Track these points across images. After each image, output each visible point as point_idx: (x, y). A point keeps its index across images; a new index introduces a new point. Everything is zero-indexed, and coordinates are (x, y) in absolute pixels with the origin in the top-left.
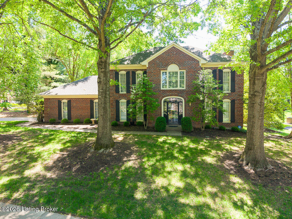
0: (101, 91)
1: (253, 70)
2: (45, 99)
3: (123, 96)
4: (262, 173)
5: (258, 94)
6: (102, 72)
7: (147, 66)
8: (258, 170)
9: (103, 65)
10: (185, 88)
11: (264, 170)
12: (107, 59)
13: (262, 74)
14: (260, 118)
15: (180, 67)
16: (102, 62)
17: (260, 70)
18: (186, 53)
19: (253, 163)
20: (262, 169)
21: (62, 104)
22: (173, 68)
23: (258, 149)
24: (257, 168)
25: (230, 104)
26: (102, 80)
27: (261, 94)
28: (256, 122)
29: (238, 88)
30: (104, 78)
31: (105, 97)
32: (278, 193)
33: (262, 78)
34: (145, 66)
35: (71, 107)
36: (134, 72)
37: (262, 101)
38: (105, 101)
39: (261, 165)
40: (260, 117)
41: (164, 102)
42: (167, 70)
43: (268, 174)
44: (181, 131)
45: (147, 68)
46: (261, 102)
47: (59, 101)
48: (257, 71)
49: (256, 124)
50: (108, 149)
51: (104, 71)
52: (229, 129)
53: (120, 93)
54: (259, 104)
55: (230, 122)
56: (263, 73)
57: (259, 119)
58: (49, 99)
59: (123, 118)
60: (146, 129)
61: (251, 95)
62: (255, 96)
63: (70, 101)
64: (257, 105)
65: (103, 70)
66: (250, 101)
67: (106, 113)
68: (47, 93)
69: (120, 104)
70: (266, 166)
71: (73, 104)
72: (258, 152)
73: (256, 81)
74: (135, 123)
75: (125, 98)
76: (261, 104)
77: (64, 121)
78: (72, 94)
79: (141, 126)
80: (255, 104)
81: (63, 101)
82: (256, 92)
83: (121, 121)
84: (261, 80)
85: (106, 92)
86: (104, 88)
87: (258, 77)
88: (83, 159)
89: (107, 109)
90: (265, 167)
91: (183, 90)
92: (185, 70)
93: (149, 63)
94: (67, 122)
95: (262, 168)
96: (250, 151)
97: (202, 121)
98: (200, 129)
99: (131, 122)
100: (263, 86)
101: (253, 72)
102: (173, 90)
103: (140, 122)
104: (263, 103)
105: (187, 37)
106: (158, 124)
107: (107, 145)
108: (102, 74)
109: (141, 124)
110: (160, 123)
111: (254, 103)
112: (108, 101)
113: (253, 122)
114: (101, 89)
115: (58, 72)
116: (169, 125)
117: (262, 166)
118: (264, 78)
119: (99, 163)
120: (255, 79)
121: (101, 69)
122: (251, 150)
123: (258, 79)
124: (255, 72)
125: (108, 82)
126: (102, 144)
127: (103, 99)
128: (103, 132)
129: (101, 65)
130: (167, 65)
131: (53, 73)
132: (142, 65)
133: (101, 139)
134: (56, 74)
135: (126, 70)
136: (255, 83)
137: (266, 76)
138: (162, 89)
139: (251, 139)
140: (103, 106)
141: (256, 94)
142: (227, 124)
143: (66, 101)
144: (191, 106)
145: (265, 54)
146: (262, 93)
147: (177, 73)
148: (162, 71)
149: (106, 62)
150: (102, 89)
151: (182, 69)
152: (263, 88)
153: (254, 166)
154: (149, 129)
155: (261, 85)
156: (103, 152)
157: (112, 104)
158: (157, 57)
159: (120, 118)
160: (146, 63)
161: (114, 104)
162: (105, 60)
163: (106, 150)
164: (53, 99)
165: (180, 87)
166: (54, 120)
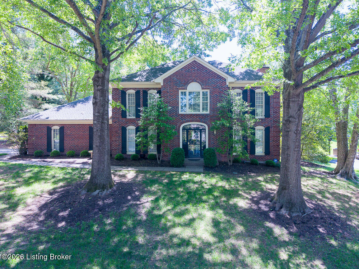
0: (97, 114)
1: (287, 90)
2: (29, 125)
3: (132, 122)
4: (298, 219)
5: (293, 119)
6: (98, 90)
7: (162, 85)
8: (294, 215)
9: (100, 82)
10: (208, 112)
11: (300, 214)
12: (106, 73)
13: (298, 96)
14: (296, 149)
15: (203, 86)
16: (98, 77)
17: (295, 90)
18: (210, 69)
19: (288, 206)
20: (298, 214)
21: (53, 131)
22: (194, 87)
23: (294, 188)
24: (293, 212)
25: (264, 132)
26: (98, 100)
27: (297, 120)
28: (291, 154)
29: (274, 112)
30: (101, 98)
31: (102, 122)
32: (316, 244)
33: (297, 99)
34: (159, 84)
35: (64, 135)
36: (145, 92)
37: (298, 128)
38: (102, 127)
39: (297, 209)
41: (184, 129)
42: (186, 89)
43: (306, 220)
44: (203, 165)
45: (162, 86)
46: (297, 130)
47: (49, 128)
48: (291, 91)
49: (291, 157)
50: (105, 190)
52: (262, 163)
53: (128, 117)
54: (294, 133)
55: (264, 154)
56: (299, 94)
57: (295, 151)
58: (35, 125)
59: (131, 150)
60: (160, 164)
61: (285, 121)
62: (290, 122)
63: (63, 128)
64: (293, 133)
65: (100, 88)
66: (285, 129)
67: (103, 143)
69: (127, 131)
70: (303, 209)
71: (67, 132)
72: (293, 192)
73: (291, 104)
74: (146, 157)
75: (133, 124)
76: (297, 132)
77: (54, 153)
78: (66, 119)
79: (153, 160)
80: (290, 133)
81: (53, 128)
82: (291, 117)
83: (128, 153)
84: (297, 102)
85: (103, 116)
86: (101, 111)
87: (293, 99)
88: (70, 203)
89: (104, 138)
90: (302, 211)
91: (207, 115)
92: (209, 90)
93: (165, 80)
94: (58, 155)
95: (298, 212)
96: (285, 191)
97: (229, 153)
98: (226, 164)
99: (141, 155)
100: (299, 110)
101: (287, 93)
102: (194, 115)
103: (152, 155)
104: (299, 131)
105: (213, 50)
106: (174, 157)
107: (104, 185)
108: (99, 93)
109: (153, 158)
110: (176, 156)
111: (288, 131)
112: (106, 128)
113: (288, 155)
114: (97, 113)
115: (51, 91)
116: (189, 159)
117: (299, 209)
118: (300, 100)
119: (91, 209)
120: (289, 101)
121: (98, 86)
122: (285, 189)
123: (293, 101)
124: (289, 93)
126: (97, 184)
127: (99, 126)
128: (99, 168)
129: (98, 81)
130: (186, 84)
131: (45, 92)
132: (156, 83)
133: (96, 177)
134: (48, 94)
135: (136, 88)
136: (290, 105)
137: (302, 97)
138: (180, 113)
139: (285, 176)
141: (290, 119)
142: (260, 157)
143: (57, 128)
144: (216, 134)
145: (300, 71)
146: (298, 118)
147: (198, 93)
148: (180, 91)
149: (103, 77)
150: (99, 112)
151: (205, 89)
152: (299, 112)
153: (289, 210)
154: (164, 164)
155: (296, 108)
156: (98, 194)
157: (116, 132)
158: (174, 73)
159: (127, 149)
160: (160, 80)
161: (120, 132)
162: (103, 75)
163: (102, 191)
164: (40, 124)
165: (203, 111)
166: (41, 152)
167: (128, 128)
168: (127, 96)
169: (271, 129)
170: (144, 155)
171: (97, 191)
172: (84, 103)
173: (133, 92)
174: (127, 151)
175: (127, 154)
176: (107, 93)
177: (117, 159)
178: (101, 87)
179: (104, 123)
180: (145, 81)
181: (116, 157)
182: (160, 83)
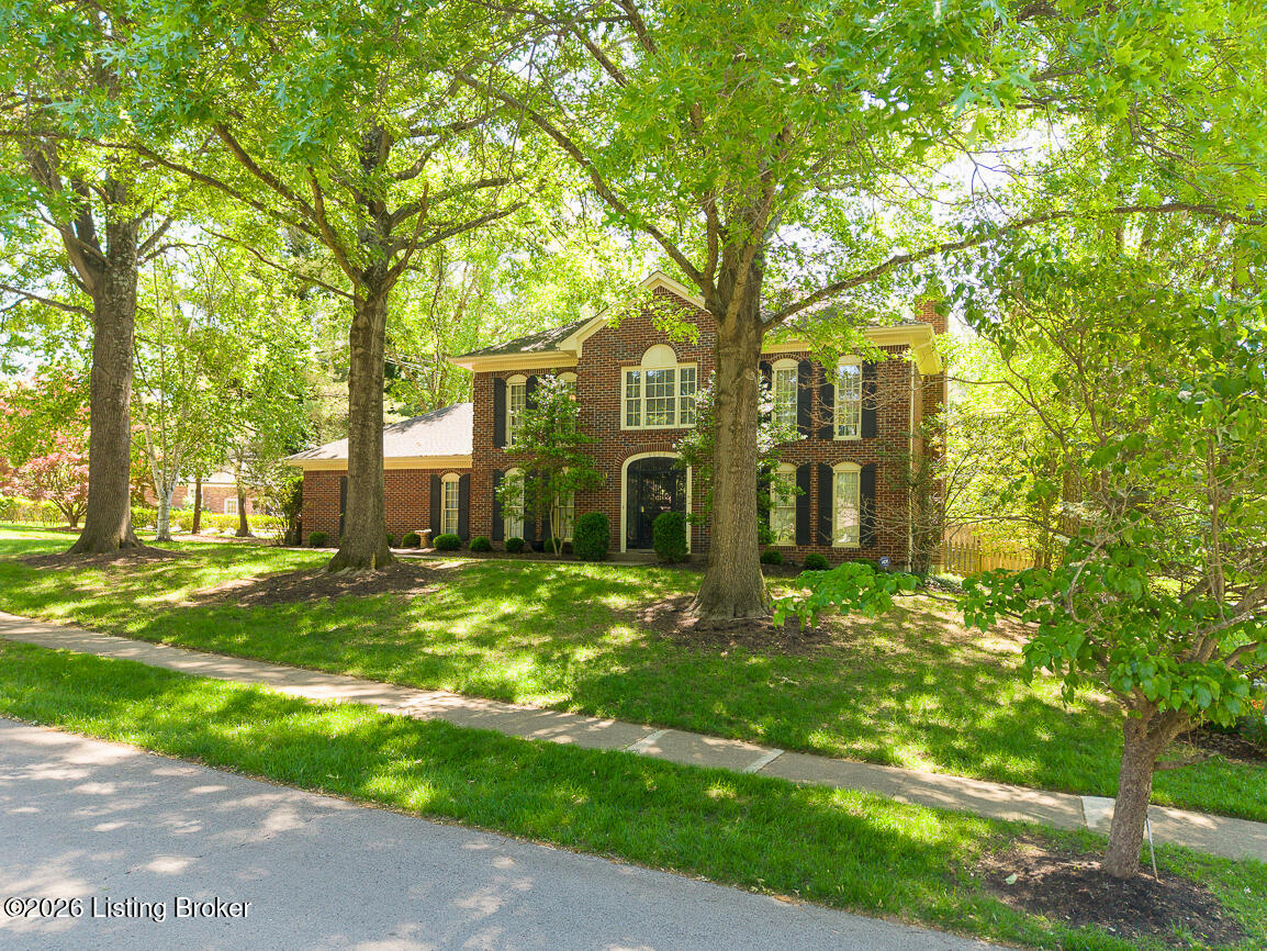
0: (353, 408)
2: (306, 473)
3: (516, 458)
6: (357, 356)
7: (580, 356)
9: (361, 338)
10: (693, 425)
13: (736, 341)
15: (680, 354)
16: (359, 329)
18: (699, 305)
22: (659, 357)
25: (859, 479)
26: (355, 379)
28: (724, 481)
29: (888, 422)
30: (363, 374)
31: (364, 425)
33: (735, 350)
34: (572, 354)
38: (362, 435)
40: (732, 465)
41: (631, 468)
42: (639, 364)
45: (580, 360)
46: (735, 423)
50: (363, 569)
51: (361, 354)
53: (509, 446)
54: (730, 429)
55: (857, 545)
58: (318, 472)
59: (514, 529)
62: (721, 404)
64: (727, 430)
65: (360, 350)
67: (365, 471)
73: (722, 362)
80: (721, 430)
83: (508, 539)
84: (735, 357)
85: (366, 411)
86: (361, 402)
87: (727, 350)
92: (697, 364)
93: (586, 344)
100: (739, 375)
102: (658, 432)
104: (740, 425)
107: (362, 560)
108: (357, 362)
120: (719, 355)
121: (356, 348)
123: (727, 355)
125: (374, 385)
126: (348, 557)
127: (356, 432)
128: (355, 524)
129: (357, 337)
130: (642, 349)
132: (566, 352)
133: (348, 542)
135: (528, 371)
136: (721, 366)
138: (624, 427)
140: (357, 450)
141: (722, 398)
142: (848, 552)
146: (737, 396)
147: (670, 374)
148: (624, 371)
149: (368, 329)
151: (686, 361)
152: (739, 380)
155: (734, 371)
157: (481, 484)
159: (505, 529)
160: (574, 344)
161: (489, 483)
162: (366, 324)
163: (354, 570)
164: (328, 472)
165: (683, 421)
166: (323, 536)
167: (508, 474)
168: (509, 390)
169: (883, 474)
170: (540, 544)
171: (347, 569)
173: (522, 379)
174: (505, 532)
175: (505, 538)
176: (376, 362)
178: (362, 350)
179: (368, 427)
180: (544, 350)
181: (471, 544)
182: (575, 351)
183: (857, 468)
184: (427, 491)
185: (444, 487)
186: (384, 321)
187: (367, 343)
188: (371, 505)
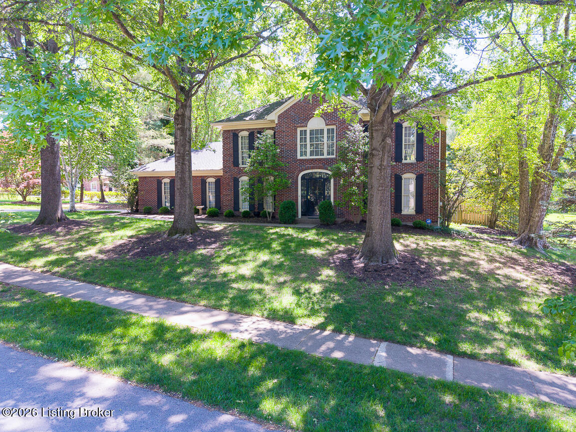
2: (140, 178)
4: (373, 268)
5: (376, 152)
6: (178, 129)
7: (276, 122)
8: (372, 264)
9: (179, 119)
10: (334, 156)
12: (186, 110)
13: (381, 123)
14: (380, 189)
15: (327, 121)
16: (178, 115)
19: (368, 255)
20: (377, 263)
21: (163, 185)
22: (316, 123)
23: (377, 234)
24: (371, 261)
25: (415, 181)
26: (178, 140)
27: (381, 153)
28: (375, 194)
29: (429, 154)
30: (182, 138)
33: (380, 128)
34: (273, 121)
37: (382, 163)
38: (182, 168)
40: (379, 186)
41: (303, 178)
42: (306, 127)
44: (321, 223)
45: (277, 124)
46: (380, 165)
47: (159, 181)
49: (375, 198)
50: (185, 235)
51: (180, 128)
52: (412, 225)
53: (241, 166)
54: (378, 168)
55: (415, 213)
56: (383, 121)
58: (145, 177)
59: (244, 207)
60: (270, 221)
62: (373, 155)
63: (173, 181)
64: (376, 169)
65: (180, 126)
68: (142, 169)
69: (240, 183)
72: (376, 239)
73: (374, 134)
75: (247, 175)
76: (381, 168)
77: (164, 210)
80: (373, 168)
81: (163, 181)
83: (242, 210)
84: (380, 131)
85: (184, 156)
86: (181, 151)
91: (332, 159)
92: (335, 126)
93: (279, 117)
96: (368, 238)
98: (353, 222)
99: (255, 212)
102: (316, 160)
104: (384, 166)
107: (185, 230)
108: (179, 132)
113: (371, 195)
114: (178, 153)
116: (309, 217)
118: (386, 128)
120: (372, 130)
121: (178, 125)
123: (376, 130)
125: (187, 143)
126: (178, 228)
128: (180, 212)
130: (307, 119)
131: (168, 142)
132: (269, 120)
133: (177, 221)
135: (249, 129)
138: (299, 157)
140: (180, 176)
141: (373, 152)
142: (409, 217)
143: (168, 181)
144: (344, 185)
146: (382, 151)
147: (322, 131)
148: (299, 130)
149: (183, 115)
151: (330, 125)
152: (383, 143)
153: (369, 260)
155: (380, 139)
156: (178, 237)
157: (228, 184)
158: (291, 107)
159: (240, 206)
160: (274, 116)
161: (231, 184)
162: (182, 113)
163: (181, 235)
164: (150, 177)
165: (328, 154)
166: (150, 208)
167: (241, 179)
168: (240, 139)
169: (426, 178)
170: (259, 213)
171: (178, 235)
172: (197, 153)
173: (246, 134)
174: (240, 208)
175: (240, 211)
176: (188, 132)
177: (226, 216)
178: (181, 126)
180: (257, 119)
181: (225, 214)
183: (414, 176)
184: (200, 186)
185: (207, 184)
186: (191, 110)
187: (183, 122)
188: (187, 203)
